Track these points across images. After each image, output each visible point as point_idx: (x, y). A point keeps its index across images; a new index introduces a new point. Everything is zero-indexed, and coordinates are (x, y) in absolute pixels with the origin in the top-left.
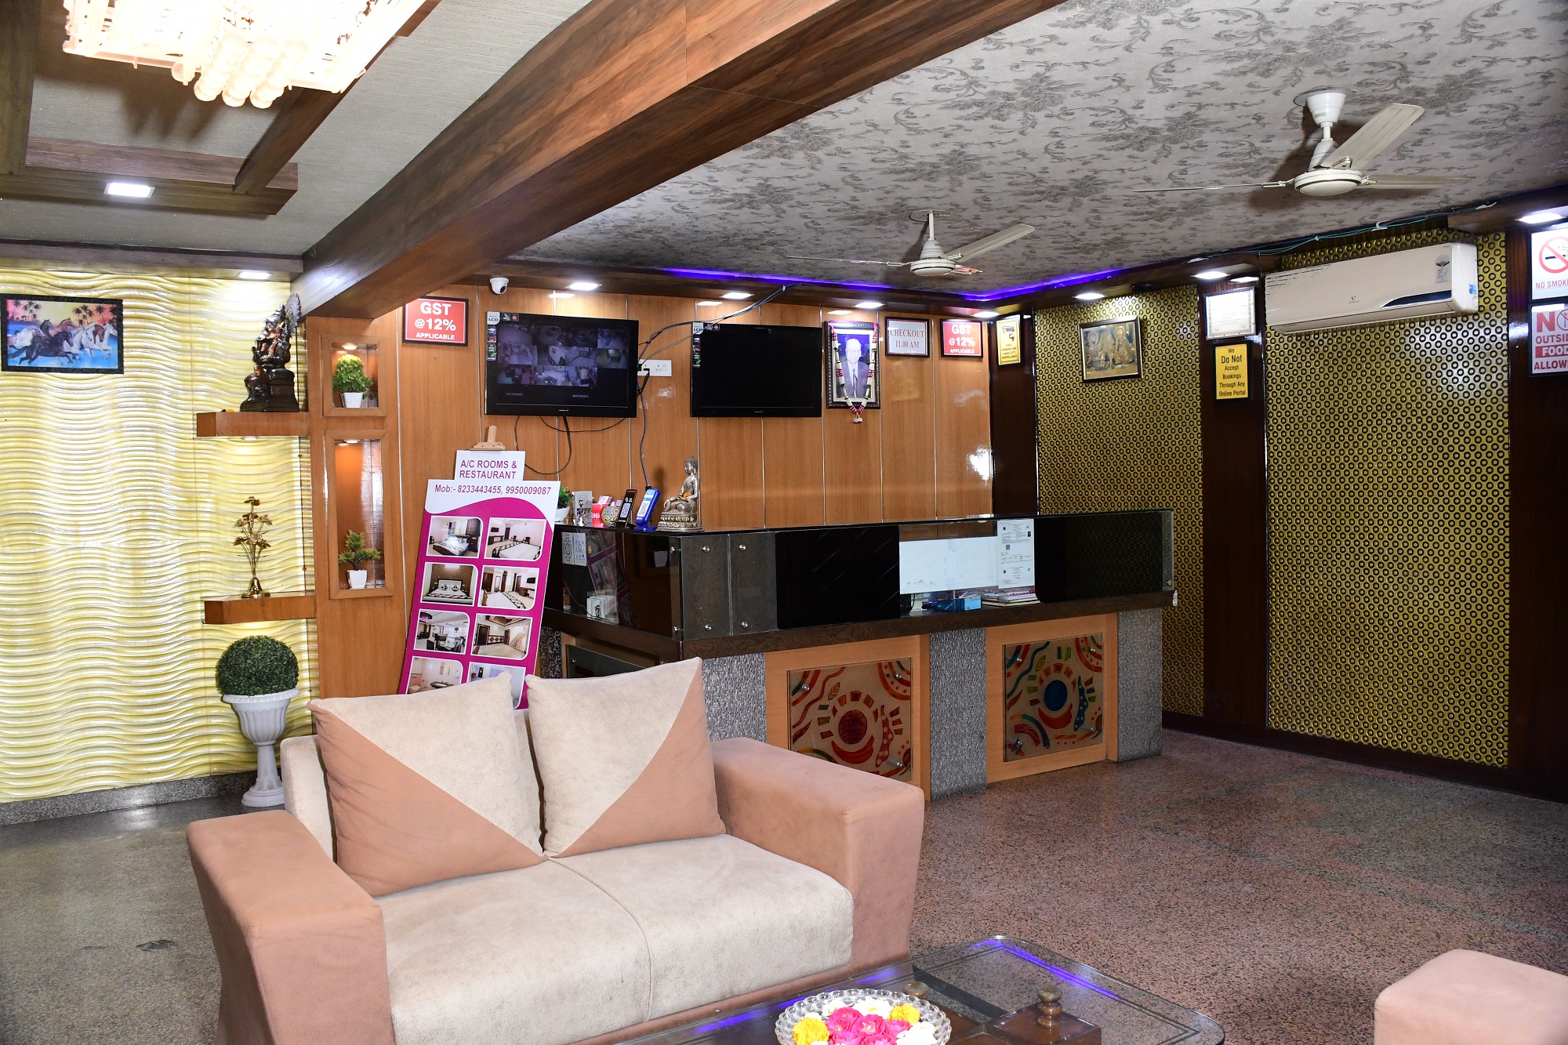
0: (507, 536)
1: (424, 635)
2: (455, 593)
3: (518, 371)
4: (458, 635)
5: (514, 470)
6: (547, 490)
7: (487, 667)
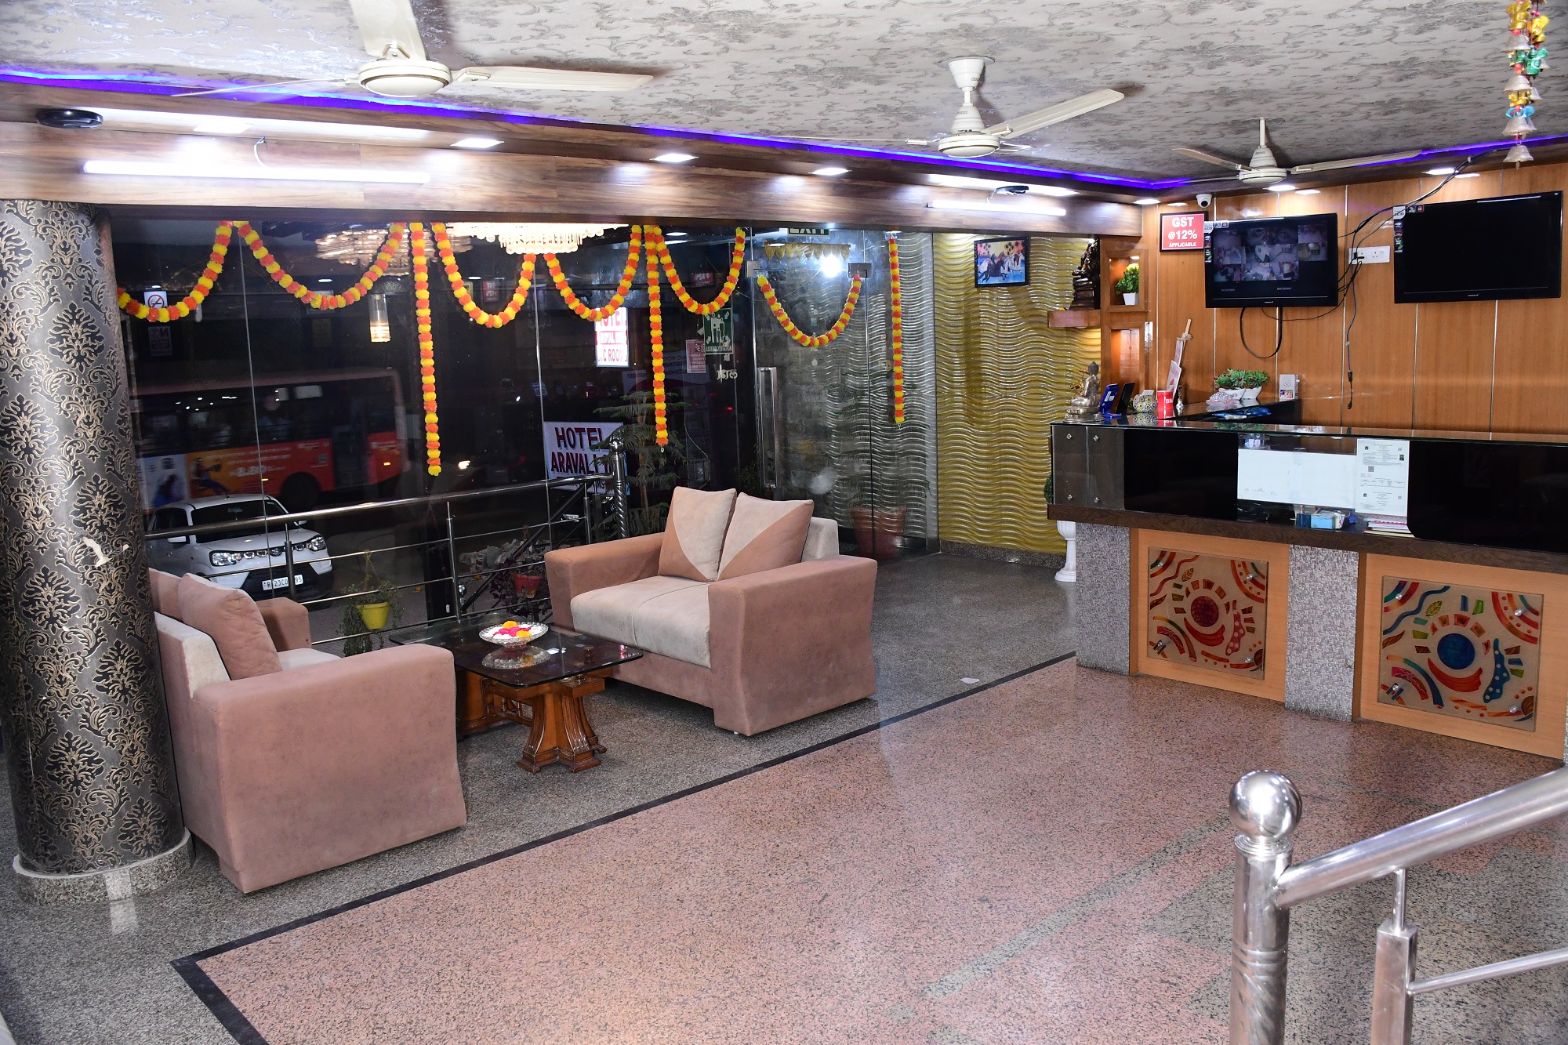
3: (1230, 270)
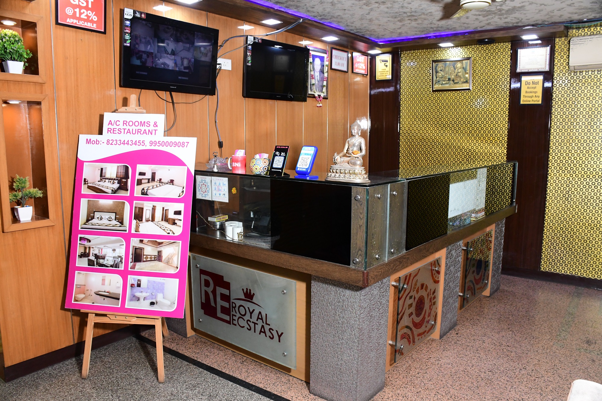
0: (153, 179)
1: (84, 255)
2: (110, 222)
3: (144, 56)
4: (116, 254)
5: (156, 128)
6: (186, 144)
7: (144, 280)
